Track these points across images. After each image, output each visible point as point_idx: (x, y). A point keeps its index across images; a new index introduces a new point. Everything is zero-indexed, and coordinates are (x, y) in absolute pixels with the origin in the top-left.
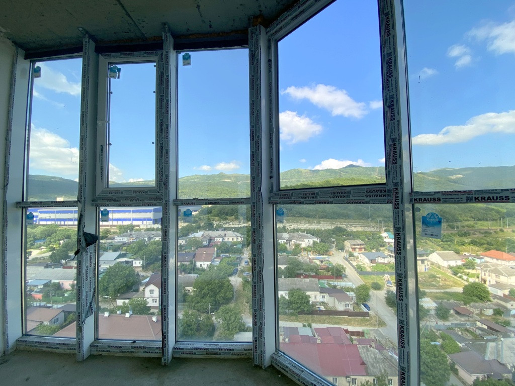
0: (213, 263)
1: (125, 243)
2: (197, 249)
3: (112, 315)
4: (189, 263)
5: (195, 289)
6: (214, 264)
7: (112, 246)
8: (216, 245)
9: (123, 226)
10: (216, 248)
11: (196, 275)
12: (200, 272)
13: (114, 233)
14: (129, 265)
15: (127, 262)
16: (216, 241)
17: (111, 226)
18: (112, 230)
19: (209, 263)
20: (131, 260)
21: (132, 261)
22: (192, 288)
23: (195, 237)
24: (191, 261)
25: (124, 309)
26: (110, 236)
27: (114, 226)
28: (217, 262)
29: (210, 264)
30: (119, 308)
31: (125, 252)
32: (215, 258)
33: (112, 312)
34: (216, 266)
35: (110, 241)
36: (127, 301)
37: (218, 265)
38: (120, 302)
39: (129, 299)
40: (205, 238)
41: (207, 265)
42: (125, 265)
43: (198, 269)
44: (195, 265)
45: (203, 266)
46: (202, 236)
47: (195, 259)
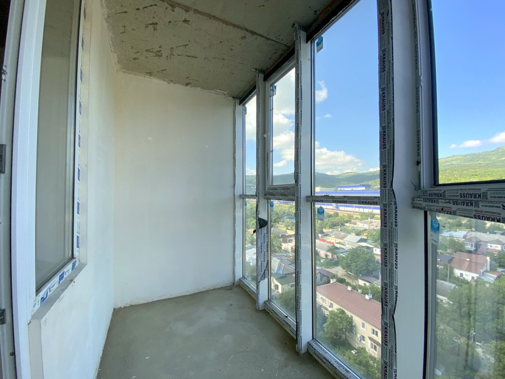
0: (482, 277)
1: (366, 230)
2: (455, 252)
3: (354, 290)
4: (442, 267)
5: (451, 302)
6: (485, 279)
7: (354, 230)
8: (490, 253)
9: (364, 213)
10: (488, 258)
11: (453, 285)
12: (459, 283)
13: (357, 218)
14: (370, 251)
15: (368, 248)
16: (489, 247)
17: (353, 212)
18: (355, 216)
19: (476, 276)
20: (371, 246)
21: (373, 248)
22: (446, 298)
23: (451, 236)
24: (445, 265)
25: (365, 291)
26: (353, 221)
27: (356, 212)
28: (491, 278)
29: (478, 278)
30: (360, 287)
31: (366, 238)
32: (486, 271)
33: (354, 288)
34: (489, 283)
35: (353, 225)
36: (368, 284)
37: (492, 282)
38: (361, 283)
39: (369, 282)
40: (470, 240)
41: (473, 278)
42: (365, 250)
43: (457, 279)
44: (452, 272)
45: (464, 276)
46: (465, 237)
47: (452, 265)
